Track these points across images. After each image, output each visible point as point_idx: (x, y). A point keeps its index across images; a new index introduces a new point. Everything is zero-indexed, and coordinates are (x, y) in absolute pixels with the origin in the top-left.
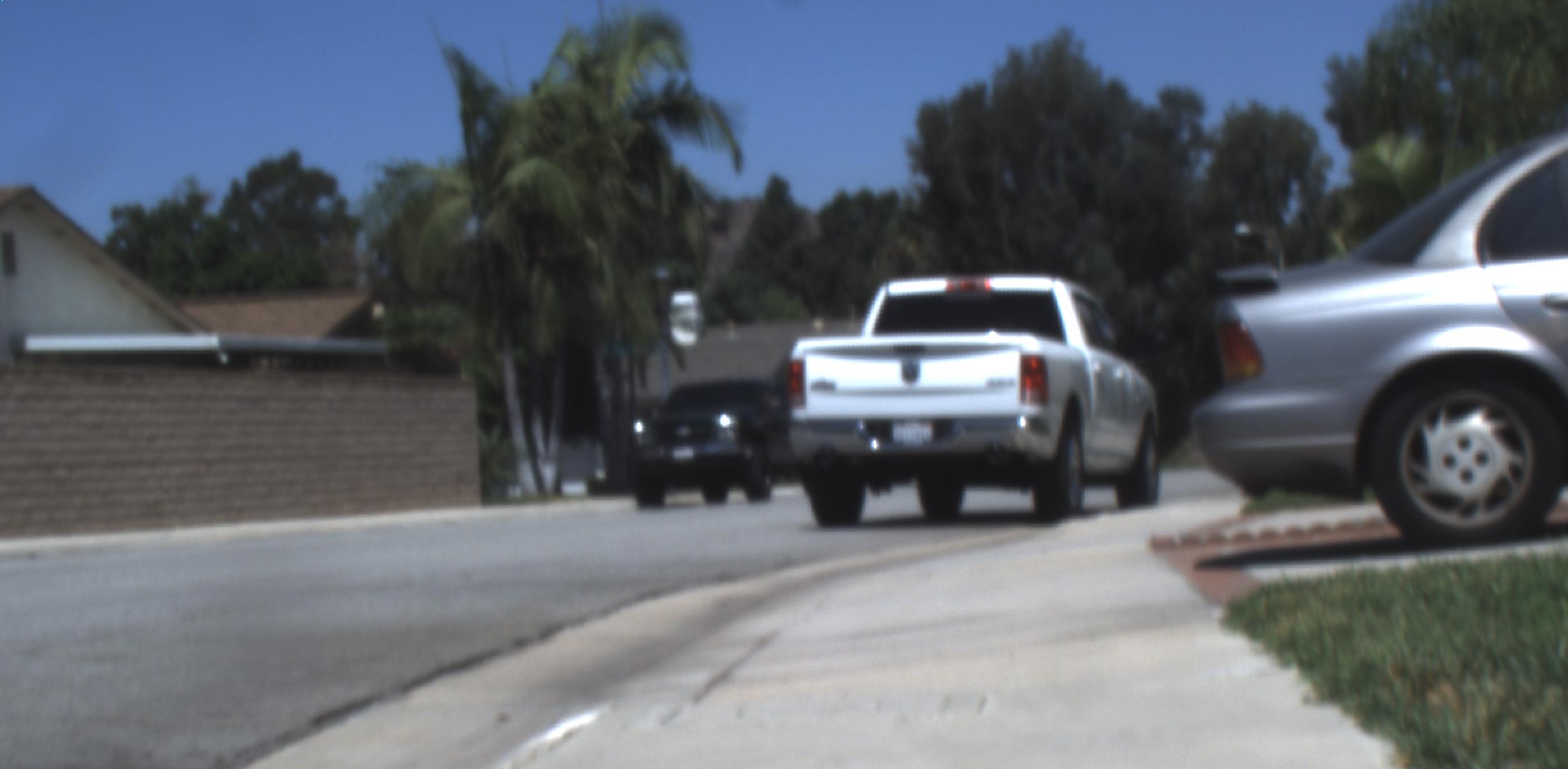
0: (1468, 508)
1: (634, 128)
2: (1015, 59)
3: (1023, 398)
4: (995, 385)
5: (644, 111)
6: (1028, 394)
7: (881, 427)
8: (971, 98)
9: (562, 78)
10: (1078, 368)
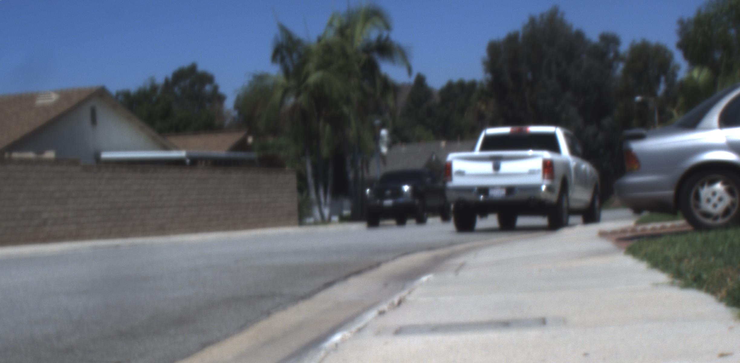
0: (716, 218)
1: (364, 57)
2: (532, 21)
3: (544, 177)
4: (532, 172)
5: (368, 49)
6: (546, 176)
7: (484, 190)
8: (512, 39)
9: (331, 35)
10: (566, 165)
